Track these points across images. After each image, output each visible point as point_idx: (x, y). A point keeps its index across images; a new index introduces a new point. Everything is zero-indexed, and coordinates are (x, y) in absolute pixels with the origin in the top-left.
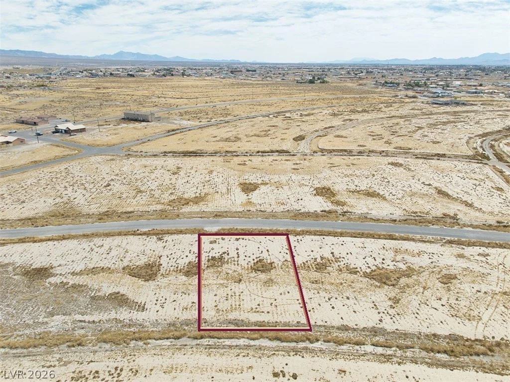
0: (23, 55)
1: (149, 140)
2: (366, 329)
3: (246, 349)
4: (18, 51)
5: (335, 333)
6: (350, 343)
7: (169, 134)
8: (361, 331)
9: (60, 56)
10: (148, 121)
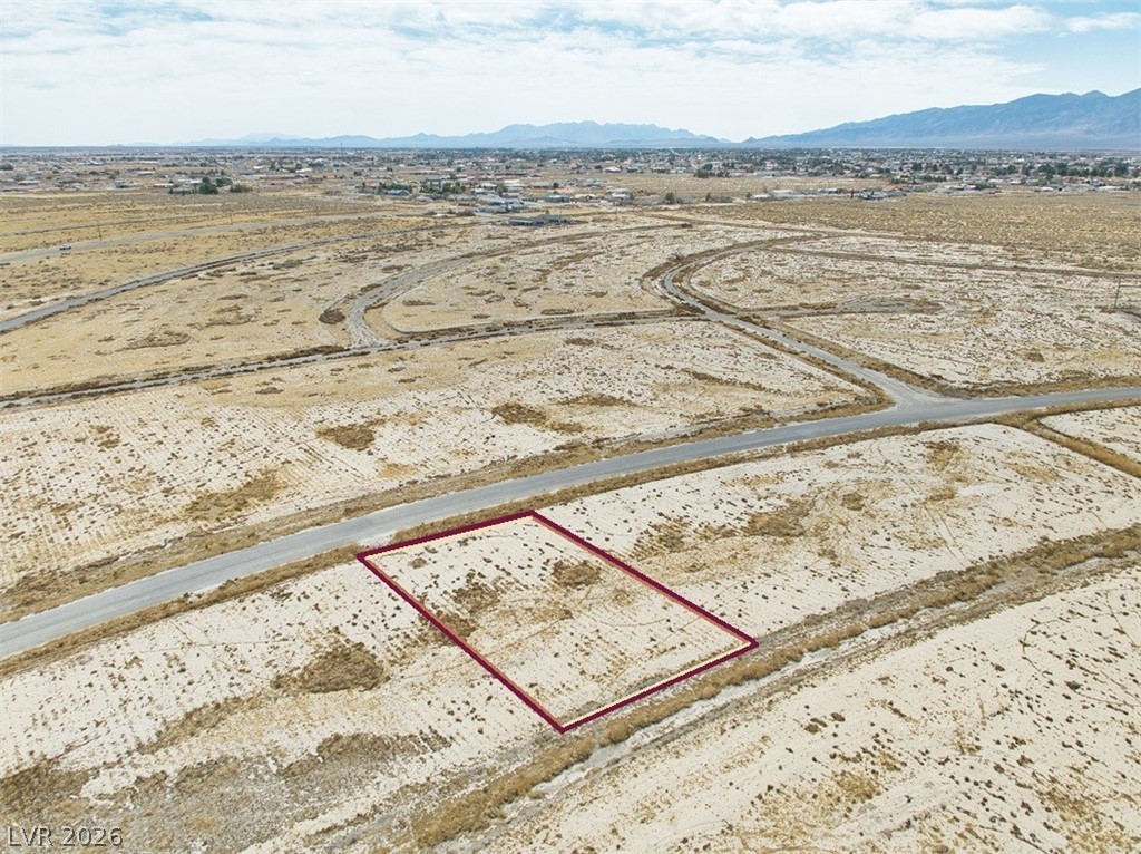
3: (722, 715)
5: (810, 633)
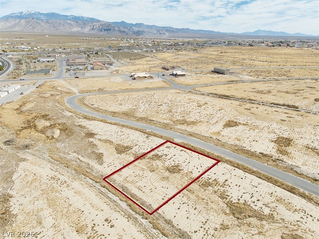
0: (203, 32)
1: (211, 85)
2: (179, 230)
3: (112, 202)
4: (201, 30)
5: (161, 221)
6: (160, 231)
7: (228, 83)
8: (176, 229)
9: (222, 33)
10: (224, 74)
